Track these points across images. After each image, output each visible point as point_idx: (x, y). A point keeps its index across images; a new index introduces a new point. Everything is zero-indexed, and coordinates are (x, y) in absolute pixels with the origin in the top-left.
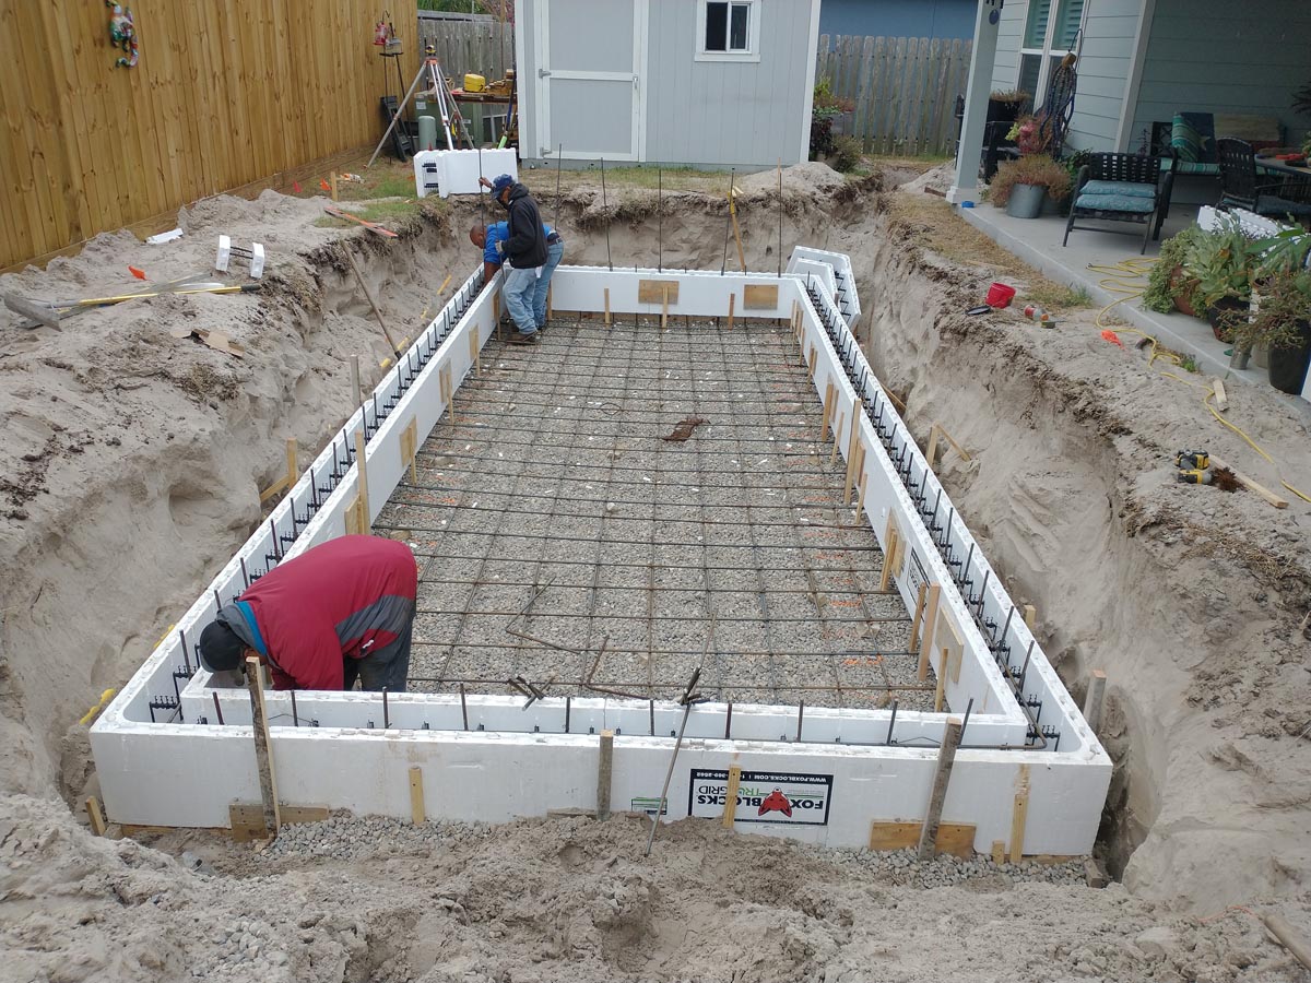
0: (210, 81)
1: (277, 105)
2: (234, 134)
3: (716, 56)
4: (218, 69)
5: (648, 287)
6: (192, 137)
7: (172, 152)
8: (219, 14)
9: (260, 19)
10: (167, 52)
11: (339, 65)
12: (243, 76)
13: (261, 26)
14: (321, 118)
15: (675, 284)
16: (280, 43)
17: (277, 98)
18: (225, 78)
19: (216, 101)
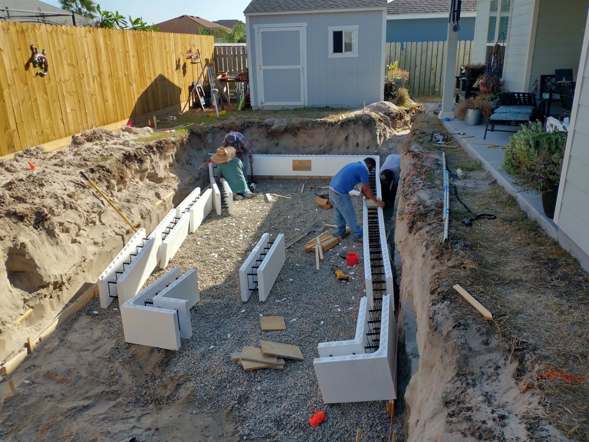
0: (91, 80)
1: (131, 88)
2: (106, 102)
3: (338, 55)
4: (95, 73)
5: (297, 163)
6: (81, 102)
7: (69, 110)
8: (97, 50)
9: (121, 51)
10: (66, 67)
11: (168, 69)
12: (111, 76)
13: (121, 54)
14: (157, 92)
15: (310, 161)
16: (133, 61)
17: (131, 85)
18: (100, 77)
19: (94, 88)
